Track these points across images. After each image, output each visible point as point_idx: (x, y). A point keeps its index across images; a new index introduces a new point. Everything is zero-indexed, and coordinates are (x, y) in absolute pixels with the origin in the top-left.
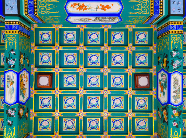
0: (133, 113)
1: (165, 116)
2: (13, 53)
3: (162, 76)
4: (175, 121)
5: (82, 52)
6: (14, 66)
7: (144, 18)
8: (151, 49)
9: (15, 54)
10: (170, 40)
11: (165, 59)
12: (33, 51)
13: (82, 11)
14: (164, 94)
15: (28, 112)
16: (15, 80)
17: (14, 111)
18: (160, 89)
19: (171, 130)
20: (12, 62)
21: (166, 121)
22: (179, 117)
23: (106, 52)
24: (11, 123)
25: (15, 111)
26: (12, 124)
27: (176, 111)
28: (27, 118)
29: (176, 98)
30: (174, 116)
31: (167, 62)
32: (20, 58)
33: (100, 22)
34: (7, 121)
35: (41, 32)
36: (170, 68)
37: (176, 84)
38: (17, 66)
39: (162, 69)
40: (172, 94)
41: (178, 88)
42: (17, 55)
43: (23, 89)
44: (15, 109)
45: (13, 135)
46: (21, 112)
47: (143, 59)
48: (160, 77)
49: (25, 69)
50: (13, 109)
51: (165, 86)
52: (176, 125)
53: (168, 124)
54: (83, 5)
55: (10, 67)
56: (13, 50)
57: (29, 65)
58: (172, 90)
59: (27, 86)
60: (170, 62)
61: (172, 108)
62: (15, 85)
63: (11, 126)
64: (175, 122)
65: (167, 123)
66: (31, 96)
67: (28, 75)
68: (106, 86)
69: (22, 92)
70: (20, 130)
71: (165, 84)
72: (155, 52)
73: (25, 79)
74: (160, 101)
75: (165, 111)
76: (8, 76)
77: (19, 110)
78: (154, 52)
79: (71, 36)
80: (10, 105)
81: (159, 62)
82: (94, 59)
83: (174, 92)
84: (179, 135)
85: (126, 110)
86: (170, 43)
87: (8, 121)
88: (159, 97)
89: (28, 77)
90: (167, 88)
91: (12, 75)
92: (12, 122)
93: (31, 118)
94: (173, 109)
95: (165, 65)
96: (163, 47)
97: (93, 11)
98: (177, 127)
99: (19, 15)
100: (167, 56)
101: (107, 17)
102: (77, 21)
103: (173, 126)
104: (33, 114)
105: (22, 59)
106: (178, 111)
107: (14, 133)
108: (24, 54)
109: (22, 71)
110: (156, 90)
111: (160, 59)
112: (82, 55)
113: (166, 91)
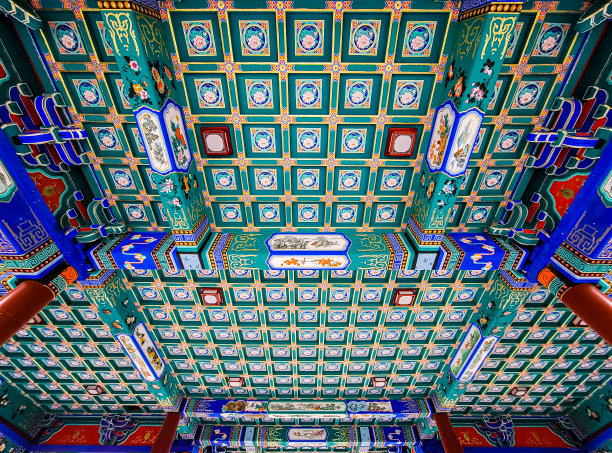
0: (224, 72)
1: (159, 80)
2: (442, 203)
3: (185, 158)
4: (137, 73)
5: (329, 193)
6: (446, 183)
7: (235, 247)
8: (213, 198)
9: (439, 201)
10: (189, 221)
11: (187, 189)
12: (411, 194)
13: (326, 257)
14: (173, 125)
15: (447, 79)
16: (452, 158)
17: (472, 95)
18: (182, 132)
19: (137, 50)
20: (448, 188)
21: (153, 69)
22: (131, 84)
23: (288, 193)
24: (487, 68)
25: (469, 96)
26: (485, 65)
27: (143, 98)
28: (453, 64)
29: (150, 125)
30: (143, 85)
31: (183, 187)
32: (432, 193)
33: (298, 237)
34: (493, 73)
35: (393, 220)
36: (177, 180)
37: (158, 152)
38: (441, 181)
39: (186, 171)
40: (158, 132)
41: (153, 145)
42: (435, 199)
43: (443, 135)
44: (467, 101)
45: (492, 34)
46: (460, 88)
47: (223, 182)
48: (187, 153)
49: (432, 171)
50: (472, 100)
51: (174, 143)
52: (131, 63)
53: (149, 63)
54: (323, 264)
55: (453, 181)
56: (441, 207)
57: (424, 173)
58: (161, 141)
59: (436, 137)
60: (179, 189)
61: (151, 103)
62: (455, 149)
63: (489, 61)
64: (136, 70)
65: (150, 65)
66: (433, 113)
67: (429, 156)
68: (285, 132)
69: (446, 131)
70: (474, 43)
71: (176, 147)
72: (204, 194)
73: (436, 153)
74: (176, 105)
75: (162, 90)
76: (461, 166)
77: (461, 95)
78: (206, 193)
79: (346, 215)
80: (475, 110)
81: (195, 178)
82: (308, 181)
83: (157, 137)
84: (117, 37)
85: (240, 78)
86: (188, 217)
87: (489, 72)
88: (178, 113)
89: (430, 153)
90: (171, 141)
91: (454, 167)
92: (483, 70)
93: (445, 60)
94: (147, 101)
95: (186, 181)
96: (195, 206)
97: (309, 258)
98: (128, 59)
99: (417, 252)
100: (187, 195)
101: (289, 249)
102: (333, 241)
103: (137, 60)
104: (437, 70)
105: (431, 189)
106: (138, 97)
107: (487, 41)
108: (425, 196)
109: (436, 170)
110: (188, 125)
111: (195, 185)
112: (329, 189)
113: (171, 134)
